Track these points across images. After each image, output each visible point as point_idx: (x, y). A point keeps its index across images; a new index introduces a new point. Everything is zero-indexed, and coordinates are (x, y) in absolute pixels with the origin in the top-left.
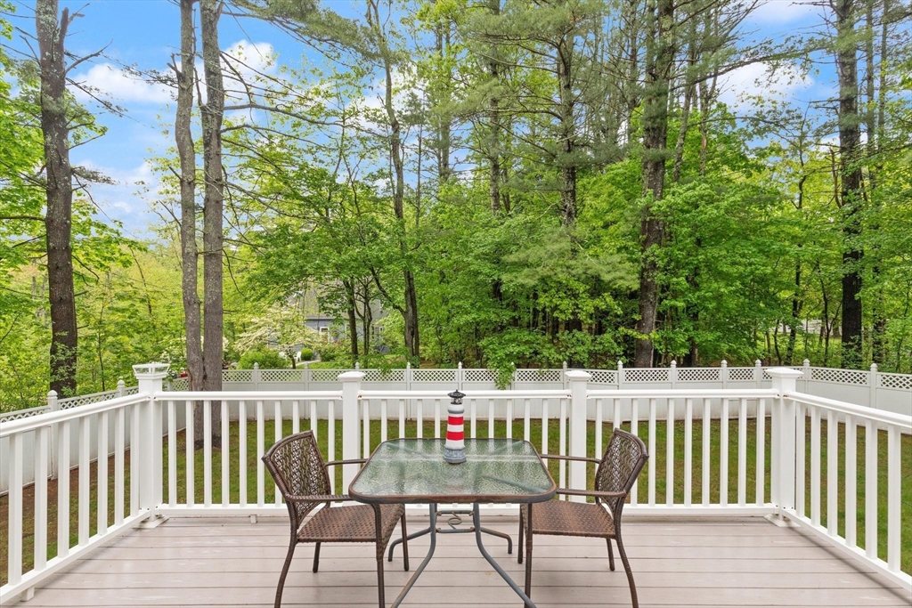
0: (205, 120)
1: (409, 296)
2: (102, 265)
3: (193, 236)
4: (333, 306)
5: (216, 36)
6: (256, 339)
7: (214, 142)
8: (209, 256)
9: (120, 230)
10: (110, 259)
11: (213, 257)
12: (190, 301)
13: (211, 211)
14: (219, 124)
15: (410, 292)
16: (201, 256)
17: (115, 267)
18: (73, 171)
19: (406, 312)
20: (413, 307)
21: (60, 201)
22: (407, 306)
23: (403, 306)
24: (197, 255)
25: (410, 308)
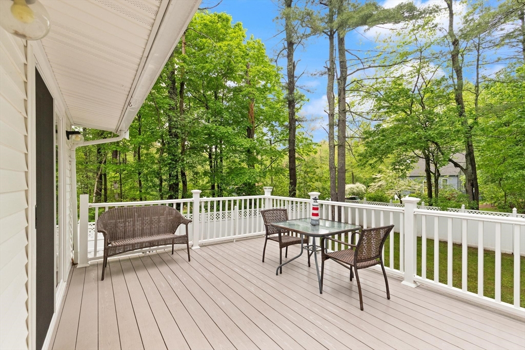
0: (339, 84)
1: (469, 158)
2: (308, 154)
3: (333, 138)
4: (401, 168)
5: (344, 44)
6: (378, 186)
7: (342, 93)
8: (340, 146)
9: (312, 139)
10: (311, 151)
11: (342, 146)
12: (332, 168)
13: (341, 125)
14: (345, 84)
15: (470, 156)
16: (336, 147)
17: (312, 154)
18: (296, 120)
19: (466, 169)
20: (472, 166)
21: (292, 132)
22: (467, 165)
23: (464, 165)
24: (334, 146)
25: (470, 166)
